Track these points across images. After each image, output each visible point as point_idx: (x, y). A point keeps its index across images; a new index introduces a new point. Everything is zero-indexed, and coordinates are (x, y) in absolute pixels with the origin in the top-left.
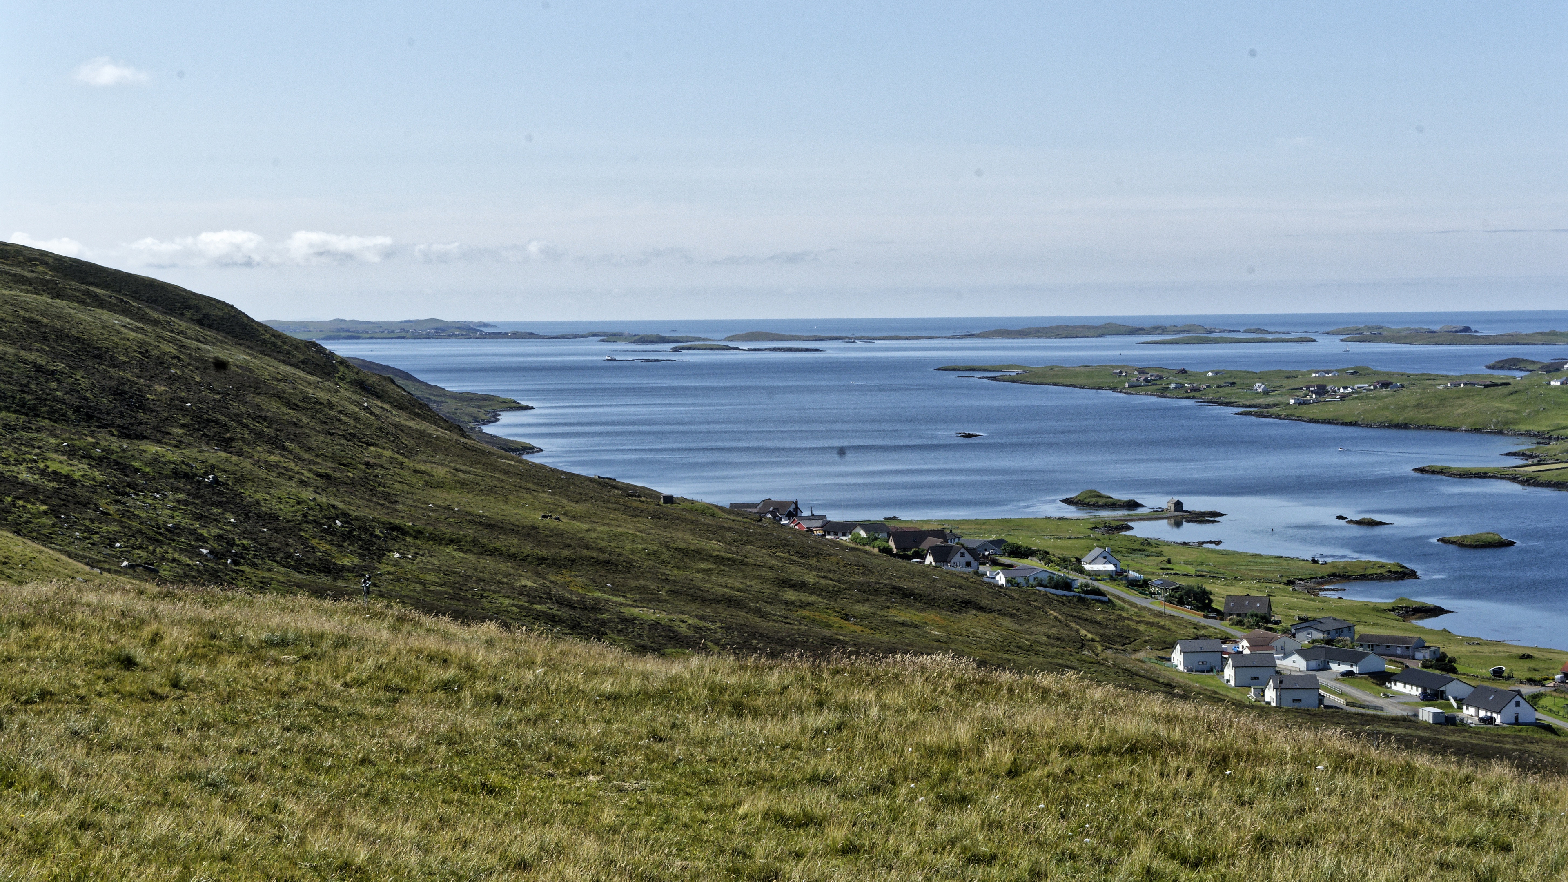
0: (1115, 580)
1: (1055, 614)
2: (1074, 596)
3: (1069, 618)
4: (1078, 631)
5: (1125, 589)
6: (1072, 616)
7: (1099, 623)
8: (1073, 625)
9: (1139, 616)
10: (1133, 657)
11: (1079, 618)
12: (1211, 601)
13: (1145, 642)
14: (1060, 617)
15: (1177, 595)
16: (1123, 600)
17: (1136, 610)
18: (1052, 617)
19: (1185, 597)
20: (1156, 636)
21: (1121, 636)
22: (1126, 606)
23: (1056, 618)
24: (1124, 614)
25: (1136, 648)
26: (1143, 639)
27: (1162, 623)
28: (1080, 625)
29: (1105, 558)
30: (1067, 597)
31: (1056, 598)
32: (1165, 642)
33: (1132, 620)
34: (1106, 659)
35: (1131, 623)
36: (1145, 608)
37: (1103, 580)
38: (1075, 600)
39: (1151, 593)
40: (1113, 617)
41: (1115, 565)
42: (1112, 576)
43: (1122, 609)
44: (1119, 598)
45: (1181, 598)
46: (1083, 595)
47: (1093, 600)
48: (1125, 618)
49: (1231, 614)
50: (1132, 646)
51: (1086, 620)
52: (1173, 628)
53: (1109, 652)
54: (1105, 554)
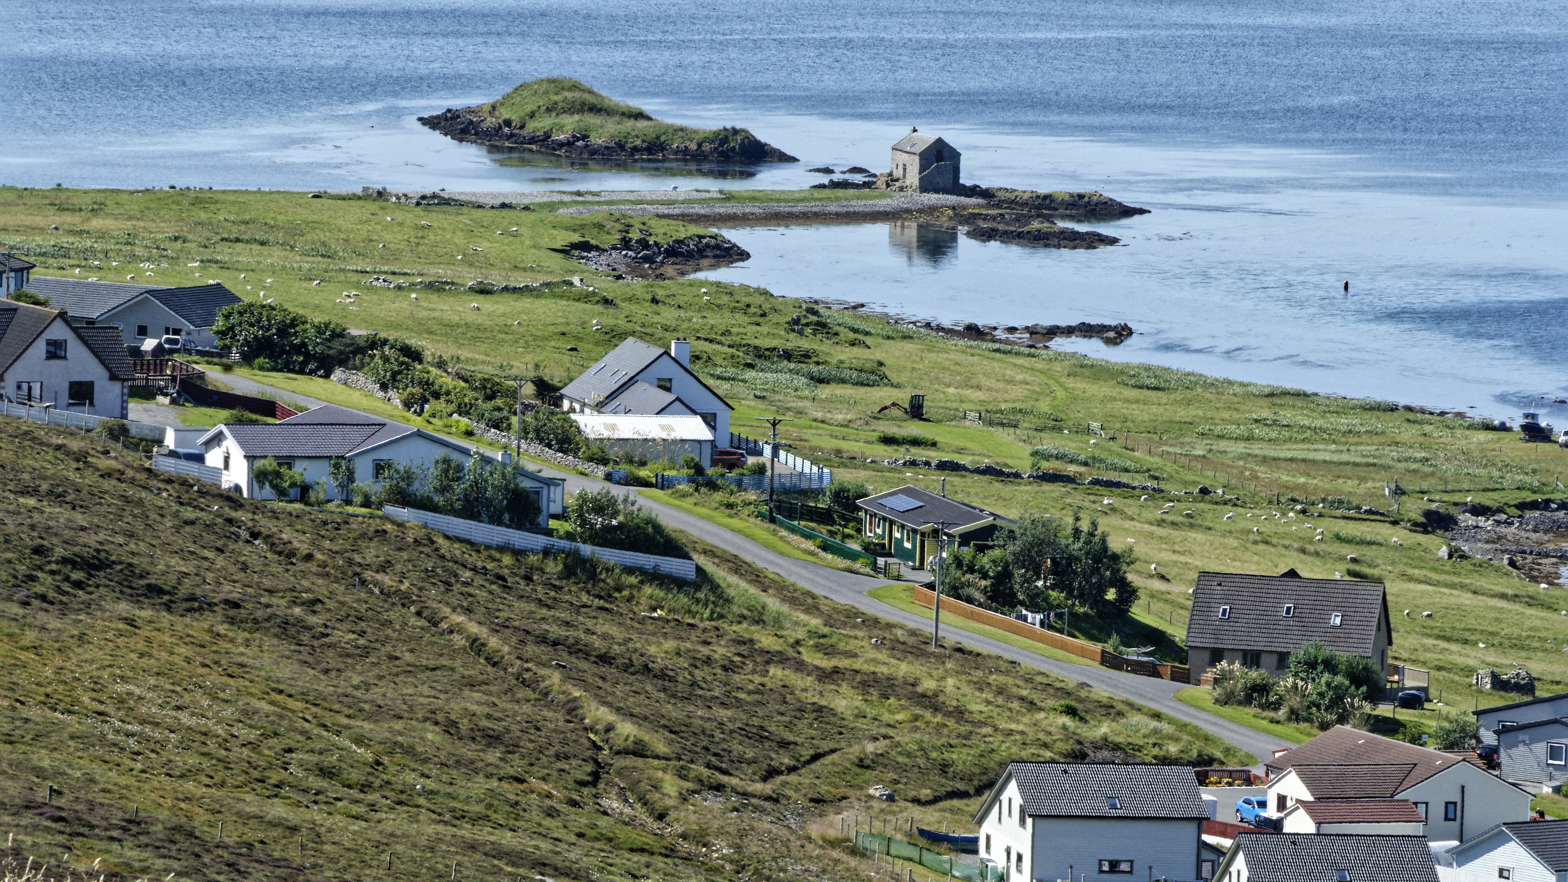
0: (712, 486)
1: (474, 628)
2: (547, 552)
3: (531, 649)
4: (572, 709)
5: (761, 529)
6: (543, 640)
7: (663, 675)
8: (555, 679)
9: (829, 651)
10: (815, 829)
11: (578, 650)
12: (1128, 593)
13: (861, 764)
14: (494, 642)
15: (984, 560)
16: (757, 577)
17: (815, 622)
18: (459, 641)
19: (1018, 573)
20: (907, 739)
21: (760, 736)
22: (773, 603)
23: (476, 646)
24: (766, 640)
25: (824, 789)
26: (855, 751)
27: (928, 685)
28: (581, 682)
29: (665, 385)
30: (518, 553)
31: (473, 559)
32: (944, 767)
33: (800, 666)
34: (701, 838)
35: (799, 681)
36: (851, 616)
37: (663, 484)
38: (553, 567)
39: (874, 550)
40: (721, 651)
41: (710, 420)
42: (699, 470)
43: (758, 617)
44: (738, 566)
45: (1004, 575)
46: (587, 550)
47: (629, 570)
48: (771, 657)
49: (1217, 655)
50: (804, 778)
51: (605, 659)
52: (976, 706)
53: (712, 803)
54: (667, 369)
